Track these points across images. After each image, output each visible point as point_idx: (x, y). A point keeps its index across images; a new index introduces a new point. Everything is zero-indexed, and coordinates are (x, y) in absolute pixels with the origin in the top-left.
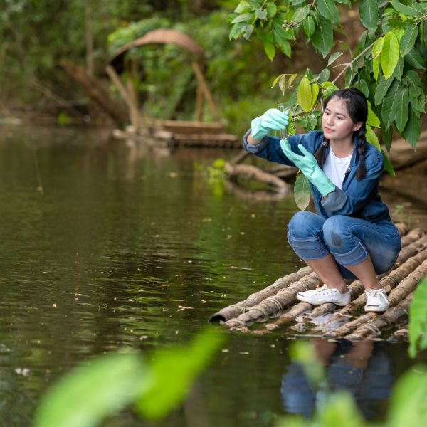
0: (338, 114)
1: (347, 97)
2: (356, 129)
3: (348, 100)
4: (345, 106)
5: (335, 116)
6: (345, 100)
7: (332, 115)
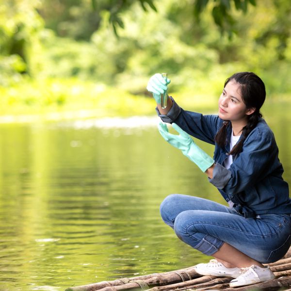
0: (232, 97)
1: (244, 83)
2: (249, 114)
3: (244, 85)
4: (239, 91)
5: (230, 98)
6: (241, 85)
7: (227, 97)
